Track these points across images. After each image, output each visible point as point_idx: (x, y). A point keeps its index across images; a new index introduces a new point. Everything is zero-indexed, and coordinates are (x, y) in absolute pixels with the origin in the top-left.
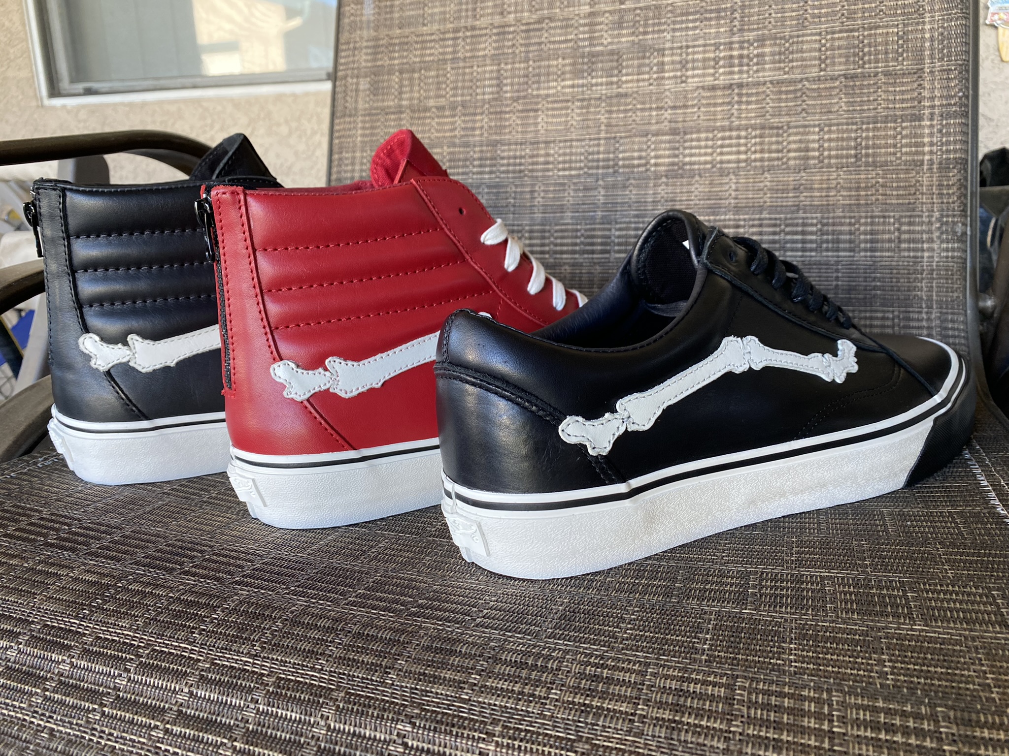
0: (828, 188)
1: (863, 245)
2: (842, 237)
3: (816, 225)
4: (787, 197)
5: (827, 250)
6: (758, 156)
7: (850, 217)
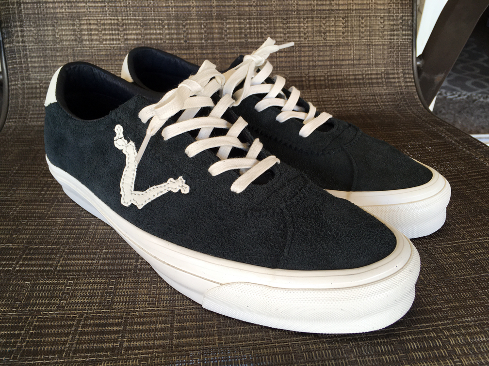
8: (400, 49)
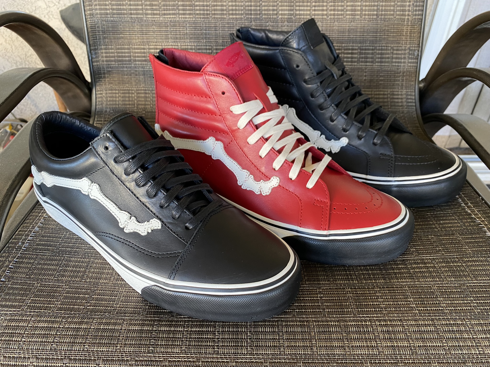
0: (364, 31)
1: (377, 60)
2: (368, 56)
3: (357, 49)
4: (345, 35)
5: (362, 62)
6: (332, 12)
7: (372, 46)
8: (405, 75)
